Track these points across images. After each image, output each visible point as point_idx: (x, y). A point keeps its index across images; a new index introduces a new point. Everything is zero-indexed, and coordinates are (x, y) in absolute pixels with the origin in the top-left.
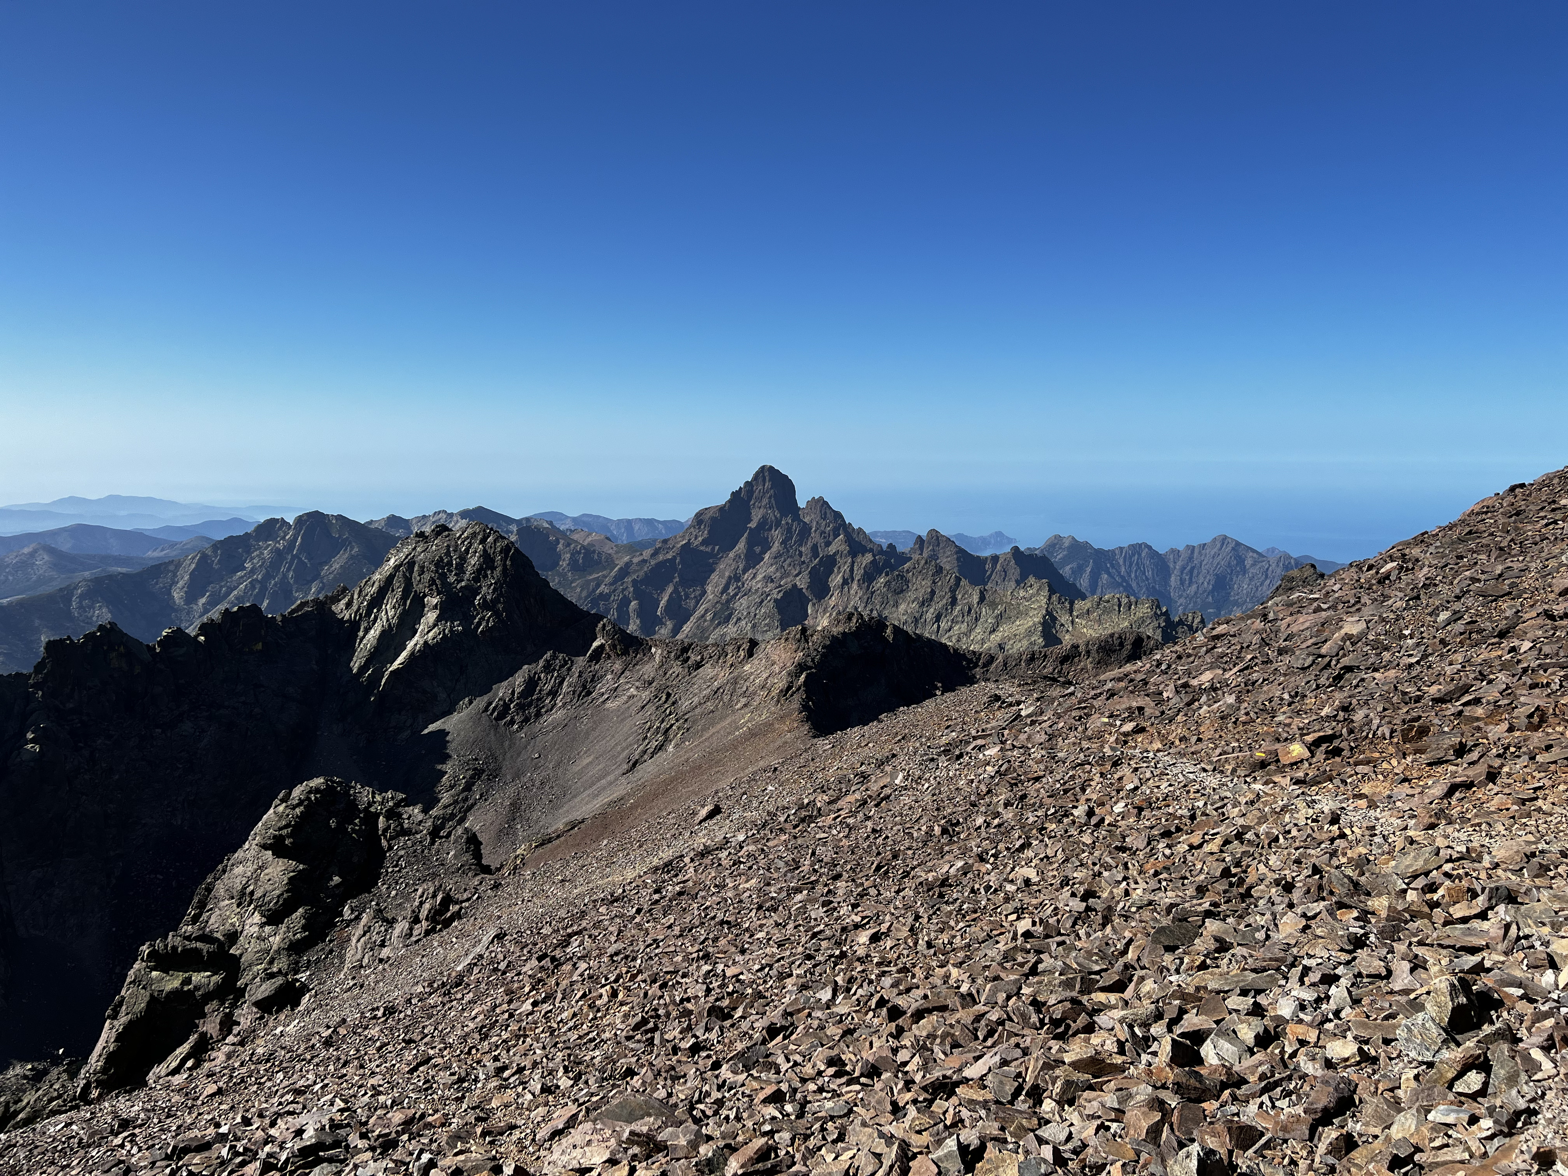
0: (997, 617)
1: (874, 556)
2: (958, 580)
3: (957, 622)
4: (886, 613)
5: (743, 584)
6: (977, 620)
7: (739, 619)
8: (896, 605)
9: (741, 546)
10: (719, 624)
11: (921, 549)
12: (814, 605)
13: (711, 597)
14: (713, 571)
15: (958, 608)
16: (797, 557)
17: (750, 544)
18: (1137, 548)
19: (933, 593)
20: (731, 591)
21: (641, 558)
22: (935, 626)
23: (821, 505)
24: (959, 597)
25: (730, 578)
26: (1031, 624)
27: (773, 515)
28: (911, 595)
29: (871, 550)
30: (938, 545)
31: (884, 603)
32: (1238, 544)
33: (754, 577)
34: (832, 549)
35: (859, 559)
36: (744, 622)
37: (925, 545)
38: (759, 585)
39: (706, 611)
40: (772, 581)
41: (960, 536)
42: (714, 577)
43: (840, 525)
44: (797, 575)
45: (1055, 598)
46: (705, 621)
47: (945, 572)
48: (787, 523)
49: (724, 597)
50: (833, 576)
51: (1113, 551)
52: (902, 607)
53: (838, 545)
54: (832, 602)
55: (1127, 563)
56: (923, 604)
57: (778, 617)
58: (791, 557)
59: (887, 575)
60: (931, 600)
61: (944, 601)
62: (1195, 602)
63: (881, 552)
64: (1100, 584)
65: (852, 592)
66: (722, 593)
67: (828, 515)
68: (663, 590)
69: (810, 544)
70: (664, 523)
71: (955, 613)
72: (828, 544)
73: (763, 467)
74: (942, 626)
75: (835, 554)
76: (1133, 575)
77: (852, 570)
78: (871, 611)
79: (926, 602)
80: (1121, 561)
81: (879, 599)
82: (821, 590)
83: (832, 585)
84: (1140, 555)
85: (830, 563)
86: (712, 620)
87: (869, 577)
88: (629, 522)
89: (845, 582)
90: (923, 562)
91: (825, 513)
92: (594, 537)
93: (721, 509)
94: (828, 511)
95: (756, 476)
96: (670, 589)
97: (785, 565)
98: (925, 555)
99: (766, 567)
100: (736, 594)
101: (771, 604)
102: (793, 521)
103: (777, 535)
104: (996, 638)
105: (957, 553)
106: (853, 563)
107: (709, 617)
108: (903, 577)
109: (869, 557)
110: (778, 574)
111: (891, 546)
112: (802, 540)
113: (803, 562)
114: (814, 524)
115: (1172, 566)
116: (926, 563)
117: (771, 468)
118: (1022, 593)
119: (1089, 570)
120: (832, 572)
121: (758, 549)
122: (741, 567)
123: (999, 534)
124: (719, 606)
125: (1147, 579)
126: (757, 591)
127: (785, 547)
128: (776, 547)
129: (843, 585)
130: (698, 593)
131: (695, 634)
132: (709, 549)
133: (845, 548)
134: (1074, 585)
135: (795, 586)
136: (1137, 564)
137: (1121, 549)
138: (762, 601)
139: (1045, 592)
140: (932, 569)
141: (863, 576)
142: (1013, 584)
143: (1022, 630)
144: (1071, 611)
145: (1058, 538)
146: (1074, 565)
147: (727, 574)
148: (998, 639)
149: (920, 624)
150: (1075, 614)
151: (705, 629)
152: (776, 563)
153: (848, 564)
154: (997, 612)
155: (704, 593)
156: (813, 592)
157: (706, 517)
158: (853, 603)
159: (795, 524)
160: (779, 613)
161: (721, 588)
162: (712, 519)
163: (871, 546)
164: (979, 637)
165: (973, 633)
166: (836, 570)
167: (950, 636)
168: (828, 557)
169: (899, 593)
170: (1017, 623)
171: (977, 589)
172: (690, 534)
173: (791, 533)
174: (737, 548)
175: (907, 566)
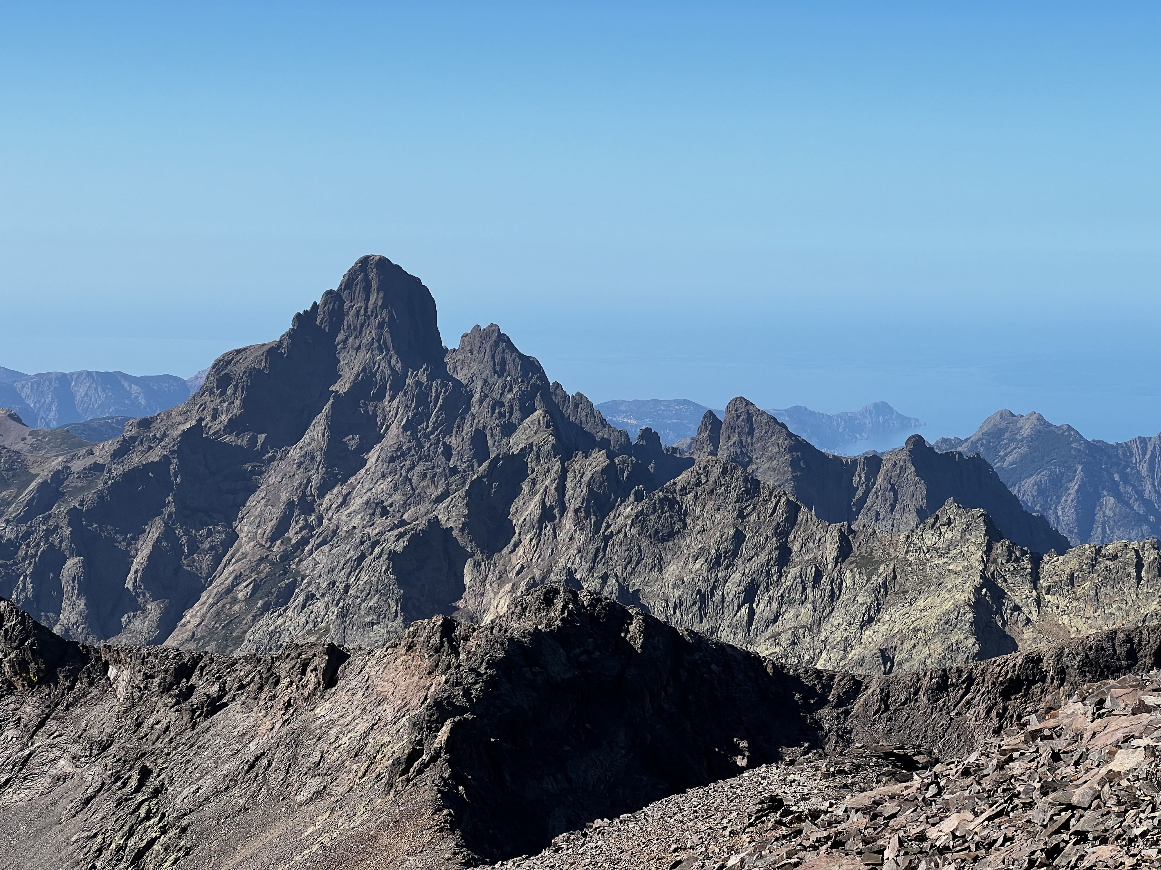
0: (876, 591)
1: (610, 456)
2: (793, 510)
3: (791, 603)
4: (636, 583)
5: (320, 519)
6: (833, 597)
7: (311, 597)
8: (659, 565)
9: (316, 432)
10: (266, 608)
11: (714, 440)
12: (477, 565)
13: (247, 548)
14: (253, 489)
15: (793, 571)
16: (440, 459)
17: (336, 430)
19: (739, 538)
20: (293, 535)
21: (89, 461)
22: (744, 611)
23: (492, 343)
24: (796, 547)
25: (290, 504)
26: (949, 605)
27: (387, 364)
28: (689, 543)
29: (604, 444)
30: (751, 432)
31: (633, 561)
33: (344, 503)
34: (518, 442)
35: (577, 463)
36: (320, 605)
37: (724, 433)
38: (355, 522)
39: (238, 579)
40: (385, 512)
41: (797, 411)
43: (536, 388)
44: (440, 499)
45: (999, 549)
46: (235, 601)
47: (764, 493)
48: (418, 384)
49: (278, 547)
50: (519, 502)
51: (1126, 447)
52: (672, 570)
53: (531, 431)
54: (518, 559)
56: (716, 563)
57: (397, 592)
58: (428, 458)
59: (639, 498)
60: (735, 553)
61: (763, 556)
63: (627, 448)
64: (1098, 517)
65: (562, 536)
66: (273, 539)
67: (509, 365)
68: (139, 533)
69: (467, 430)
70: (144, 382)
71: (788, 581)
72: (509, 430)
73: (365, 261)
74: (758, 611)
75: (524, 452)
77: (561, 489)
78: (604, 578)
79: (721, 560)
80: (1144, 469)
81: (621, 551)
82: (492, 531)
83: (517, 521)
86: (251, 598)
87: (599, 504)
88: (64, 379)
89: (547, 515)
90: (716, 471)
91: (503, 361)
93: (272, 351)
94: (509, 357)
95: (350, 280)
97: (414, 476)
98: (723, 454)
99: (371, 481)
100: (304, 541)
101: (383, 564)
102: (430, 378)
103: (394, 410)
104: (875, 636)
105: (791, 449)
106: (564, 472)
107: (242, 592)
108: (673, 503)
110: (398, 497)
111: (649, 435)
113: (454, 471)
114: (478, 386)
116: (724, 472)
117: (383, 263)
118: (930, 539)
119: (1074, 486)
120: (516, 492)
121: (352, 442)
122: (316, 480)
123: (881, 407)
124: (266, 568)
126: (350, 533)
127: (414, 436)
128: (394, 435)
129: (541, 520)
130: (218, 539)
131: (211, 633)
132: (243, 441)
133: (546, 439)
134: (1045, 521)
135: (434, 523)
137: (1144, 442)
138: (362, 557)
139: (979, 537)
140: (737, 485)
141: (587, 500)
142: (912, 519)
143: (931, 618)
144: (1035, 578)
145: (1008, 417)
146: (1043, 476)
147: (284, 496)
148: (879, 638)
149: (710, 610)
150: (1043, 583)
151: (232, 622)
152: (394, 472)
153: (553, 475)
154: (877, 580)
155: (232, 538)
156: (475, 537)
157: (239, 369)
158: (562, 561)
159: (436, 384)
160: (401, 582)
161: (269, 527)
162: (253, 373)
163: (603, 434)
164: (838, 635)
165: (826, 628)
166: (525, 487)
167: (775, 636)
168: (510, 458)
169: (664, 540)
170: (921, 603)
171: (834, 529)
172: (204, 407)
173: (427, 404)
174: (306, 438)
175: (681, 479)
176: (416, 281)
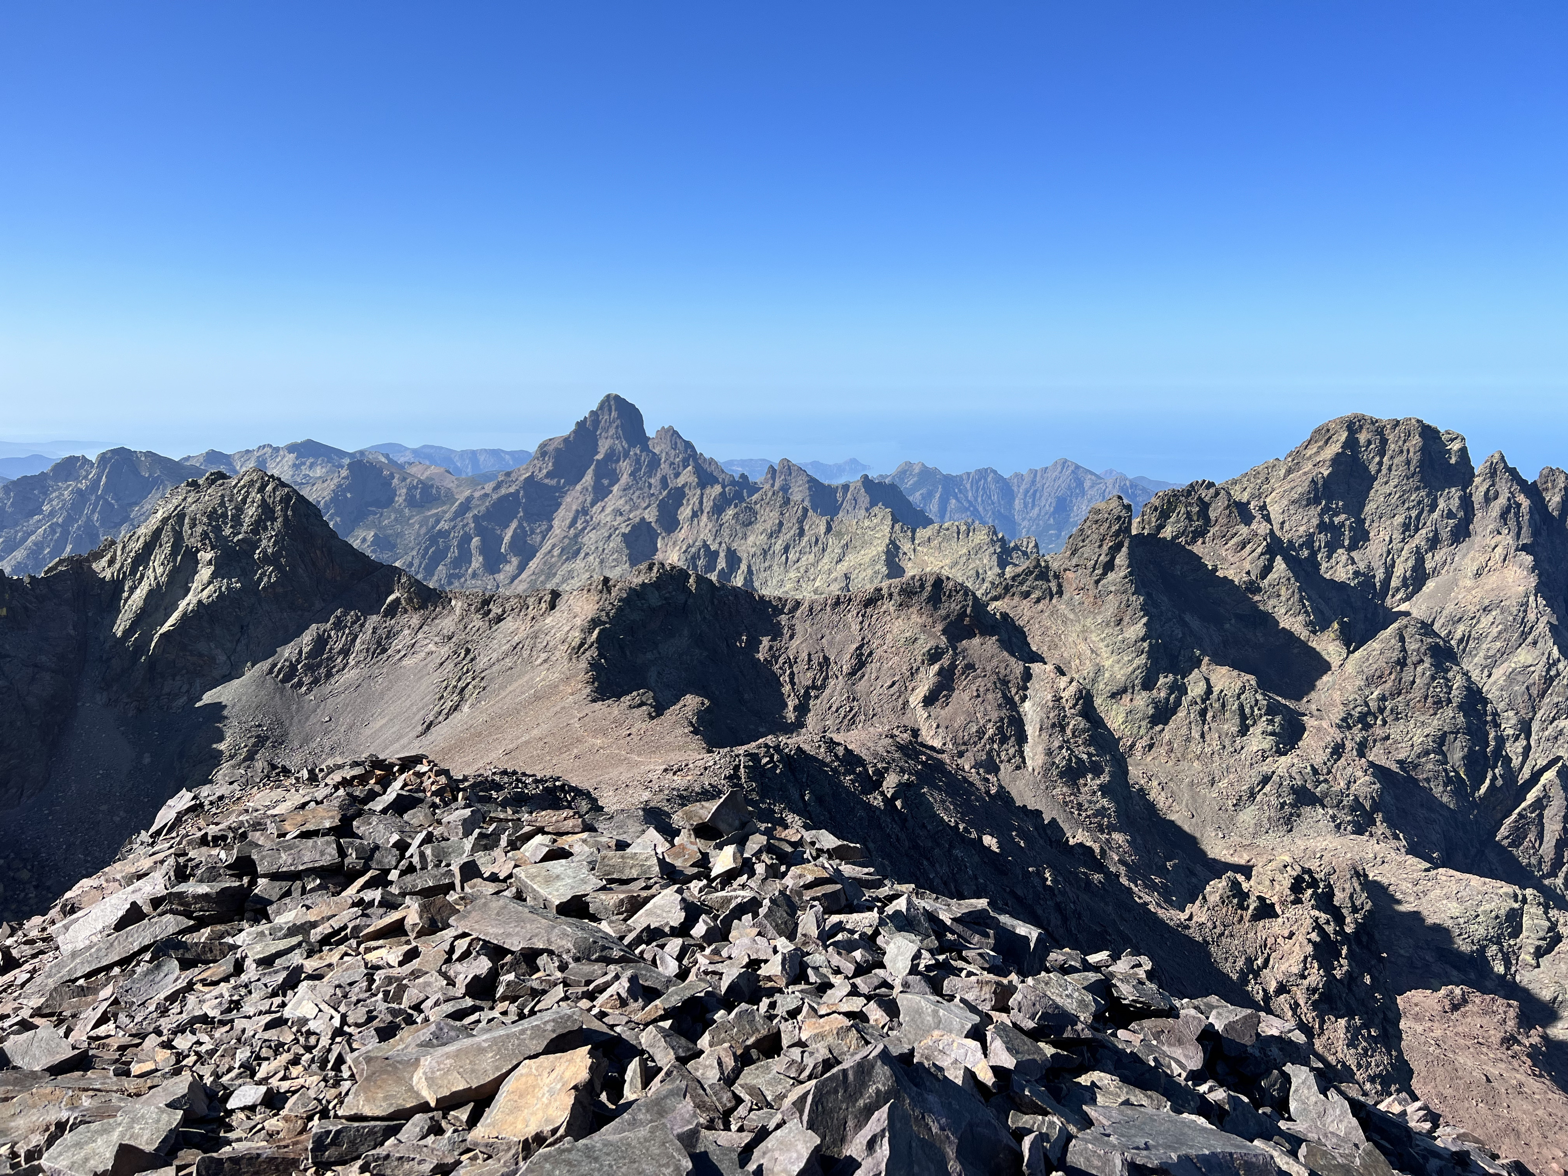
0: (843, 547)
1: (724, 487)
2: (805, 510)
3: (805, 553)
4: (734, 546)
5: (592, 518)
6: (824, 550)
7: (587, 554)
8: (745, 537)
9: (588, 478)
10: (567, 559)
11: (773, 479)
12: (663, 538)
13: (558, 532)
14: (560, 505)
15: (806, 539)
16: (646, 490)
17: (598, 477)
18: (983, 473)
19: (781, 524)
20: (579, 525)
21: (482, 492)
22: (784, 557)
23: (672, 434)
24: (806, 528)
25: (577, 511)
26: (875, 553)
27: (620, 445)
28: (759, 527)
29: (722, 481)
30: (790, 474)
31: (733, 535)
32: (1077, 467)
33: (603, 510)
34: (680, 481)
35: (708, 490)
36: (591, 558)
37: (778, 475)
38: (608, 519)
39: (553, 546)
40: (621, 514)
41: (812, 465)
42: (561, 512)
43: (690, 456)
44: (646, 508)
45: (897, 527)
47: (792, 503)
48: (636, 454)
49: (572, 531)
50: (682, 509)
51: (961, 477)
52: (751, 539)
53: (687, 476)
54: (682, 535)
55: (974, 488)
56: (771, 536)
57: (627, 552)
58: (640, 489)
59: (736, 507)
60: (779, 531)
61: (792, 532)
62: (1038, 525)
63: (733, 483)
64: (949, 509)
65: (702, 524)
66: (570, 528)
67: (679, 445)
68: (508, 526)
69: (659, 476)
70: (511, 454)
71: (803, 544)
72: (677, 475)
73: (608, 396)
74: (790, 557)
75: (684, 486)
76: (979, 500)
77: (701, 502)
78: (720, 543)
79: (773, 535)
80: (968, 486)
81: (728, 531)
82: (670, 523)
83: (681, 518)
84: (986, 480)
85: (678, 496)
86: (560, 555)
87: (718, 509)
88: (475, 453)
89: (695, 515)
90: (770, 493)
91: (676, 443)
92: (433, 470)
93: (566, 440)
94: (679, 441)
95: (601, 406)
96: (514, 525)
97: (635, 497)
98: (776, 486)
99: (615, 500)
100: (584, 528)
101: (619, 539)
102: (641, 451)
103: (625, 467)
104: (843, 567)
105: (808, 482)
106: (702, 494)
107: (556, 552)
108: (750, 509)
109: (718, 489)
110: (627, 507)
111: (743, 476)
112: (650, 473)
113: (653, 495)
114: (664, 455)
115: (1015, 489)
116: (774, 494)
117: (617, 397)
118: (867, 523)
119: (938, 495)
120: (680, 505)
121: (606, 482)
122: (589, 500)
123: (854, 461)
124: (566, 541)
125: (993, 503)
126: (605, 525)
127: (635, 479)
128: (625, 479)
129: (692, 517)
130: (544, 528)
131: (542, 571)
132: (553, 482)
133: (693, 480)
134: (922, 512)
135: (643, 519)
136: (984, 488)
137: (968, 474)
138: (610, 536)
139: (888, 521)
140: (780, 499)
141: (713, 508)
142: (862, 513)
143: (867, 559)
144: (913, 539)
145: (909, 464)
146: (924, 491)
147: (574, 507)
148: (844, 569)
149: (768, 557)
150: (917, 542)
151: (552, 566)
152: (626, 495)
153: (697, 496)
154: (843, 542)
155: (551, 527)
156: (662, 526)
157: (551, 448)
158: (702, 536)
159: (644, 454)
160: (628, 547)
161: (568, 522)
162: (557, 450)
163: (723, 476)
164: (826, 567)
165: (821, 564)
166: (685, 502)
167: (798, 569)
168: (677, 489)
169: (747, 525)
170: (862, 552)
171: (824, 519)
172: (535, 466)
173: (640, 464)
174: (584, 480)
175: (754, 498)
176: (633, 406)
